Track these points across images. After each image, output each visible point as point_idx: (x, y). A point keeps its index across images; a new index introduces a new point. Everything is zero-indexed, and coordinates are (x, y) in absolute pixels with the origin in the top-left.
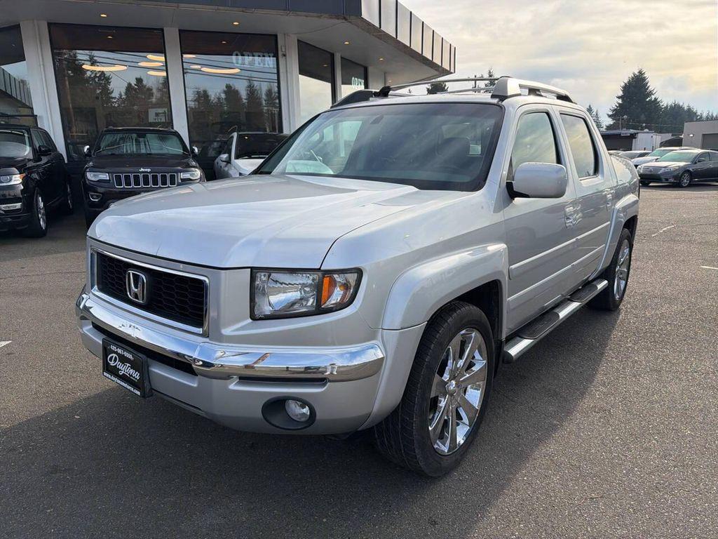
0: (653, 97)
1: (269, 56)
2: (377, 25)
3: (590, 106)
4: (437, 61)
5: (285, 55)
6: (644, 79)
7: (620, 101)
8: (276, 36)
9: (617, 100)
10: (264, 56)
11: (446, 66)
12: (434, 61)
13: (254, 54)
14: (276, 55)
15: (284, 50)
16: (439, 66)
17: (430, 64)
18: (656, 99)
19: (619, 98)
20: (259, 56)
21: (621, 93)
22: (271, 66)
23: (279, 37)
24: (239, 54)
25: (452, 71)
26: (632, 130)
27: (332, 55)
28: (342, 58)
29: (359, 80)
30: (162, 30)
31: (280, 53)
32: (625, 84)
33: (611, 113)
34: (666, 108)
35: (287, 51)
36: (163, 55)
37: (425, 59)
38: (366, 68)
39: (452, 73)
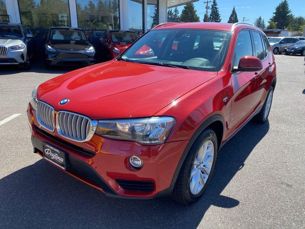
0: (290, 13)
3: (260, 17)
6: (287, 5)
7: (275, 15)
18: (291, 15)
19: (274, 13)
21: (275, 11)
26: (279, 30)
32: (278, 7)
33: (270, 21)
34: (296, 19)
39: (197, 1)
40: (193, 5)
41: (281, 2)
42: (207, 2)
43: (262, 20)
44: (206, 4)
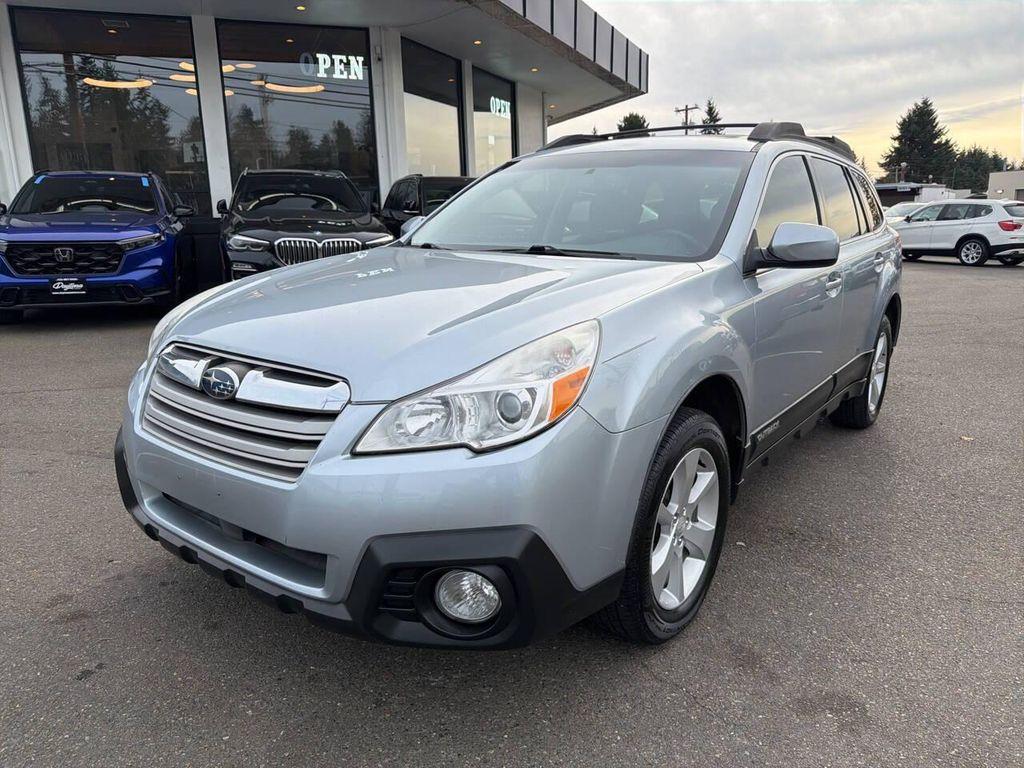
0: (943, 139)
2: (521, 12)
4: (619, 72)
5: (379, 59)
6: (931, 113)
7: (896, 145)
8: (366, 30)
9: (893, 142)
11: (633, 81)
12: (614, 72)
15: (378, 51)
16: (621, 81)
17: (610, 78)
18: (947, 142)
19: (895, 139)
21: (897, 133)
22: (361, 78)
23: (371, 30)
25: (643, 89)
26: (913, 184)
27: (459, 64)
28: (473, 67)
30: (189, 19)
31: (373, 59)
32: (904, 120)
33: (883, 161)
34: (962, 154)
35: (384, 53)
36: (192, 60)
37: (601, 70)
38: (513, 85)
39: (643, 93)
40: (645, 121)
41: (912, 107)
42: (687, 110)
43: (860, 162)
44: (683, 114)
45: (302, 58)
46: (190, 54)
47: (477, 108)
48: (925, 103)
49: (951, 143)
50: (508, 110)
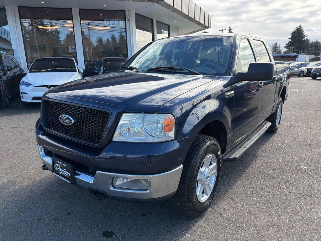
0: (306, 38)
1: (122, 21)
2: (173, 6)
3: (276, 43)
4: (202, 22)
5: (129, 20)
6: (302, 30)
7: (290, 40)
8: (125, 11)
9: (289, 39)
10: (119, 21)
11: (207, 24)
12: (201, 22)
13: (114, 19)
14: (125, 20)
16: (203, 24)
17: (199, 23)
18: (307, 39)
19: (290, 38)
20: (117, 21)
21: (290, 37)
24: (107, 20)
25: (210, 27)
26: (295, 54)
27: (152, 20)
28: (157, 21)
29: (166, 31)
30: (71, 9)
31: (127, 19)
32: (293, 32)
33: (286, 46)
34: (312, 42)
35: (130, 18)
36: (72, 21)
37: (197, 21)
38: (169, 26)
39: (209, 28)
41: (295, 28)
42: (222, 30)
43: (278, 46)
45: (105, 20)
46: (71, 19)
47: (158, 33)
48: (300, 27)
49: (308, 40)
50: (167, 33)
